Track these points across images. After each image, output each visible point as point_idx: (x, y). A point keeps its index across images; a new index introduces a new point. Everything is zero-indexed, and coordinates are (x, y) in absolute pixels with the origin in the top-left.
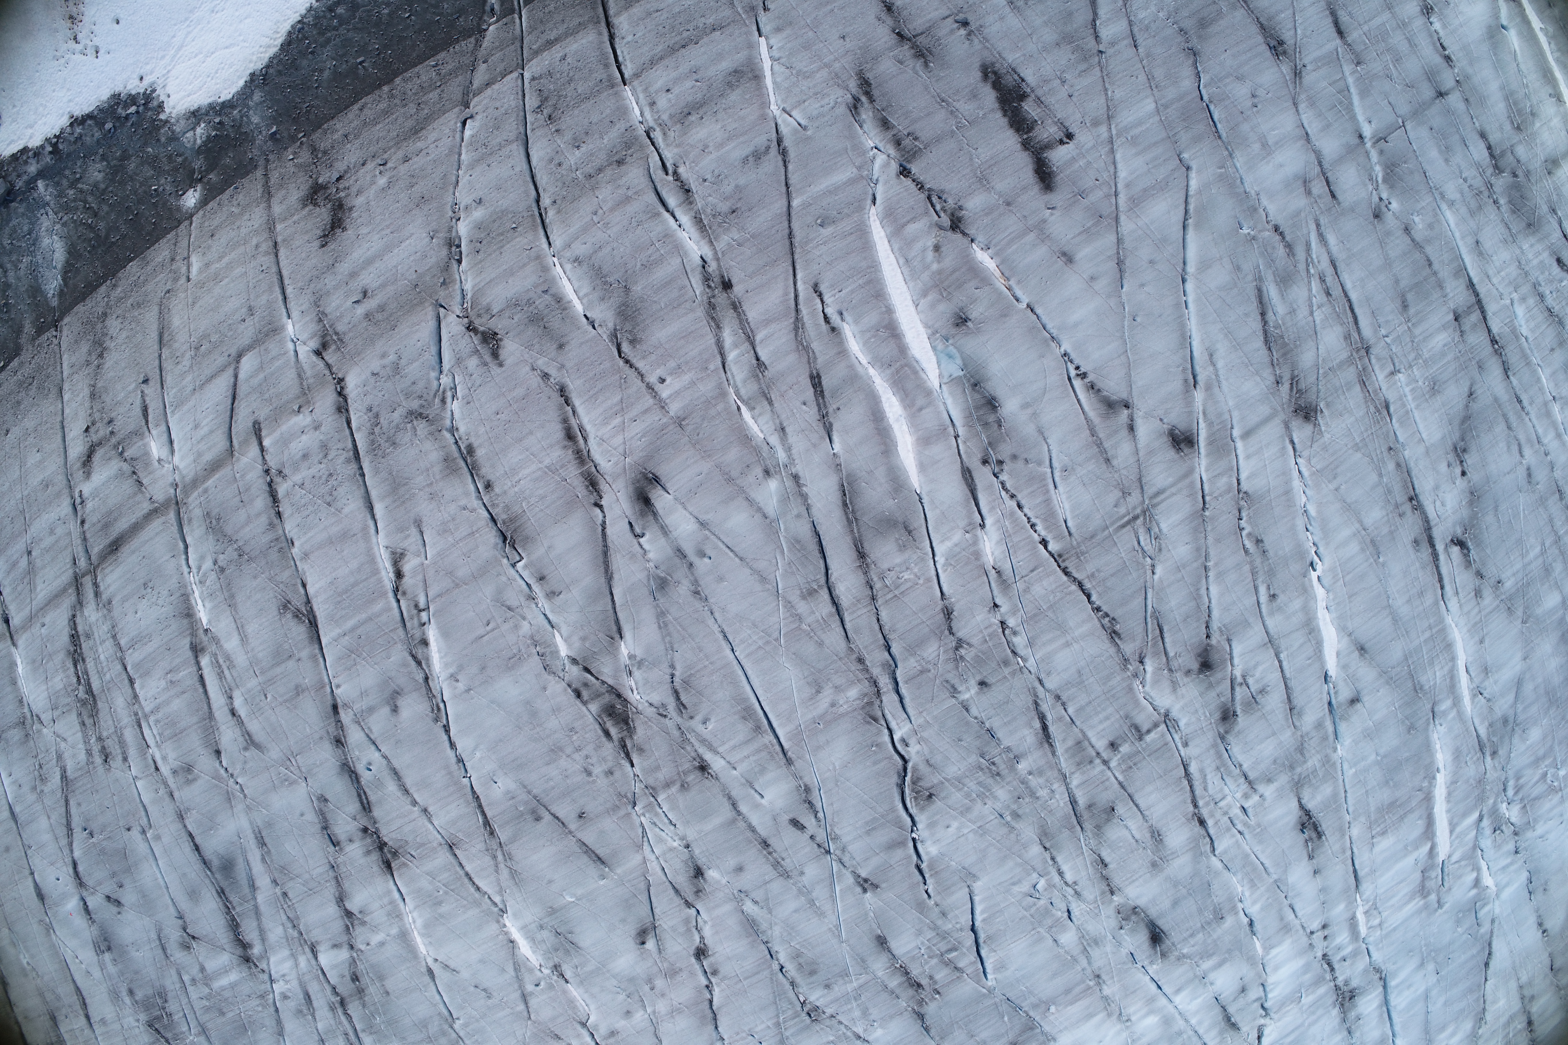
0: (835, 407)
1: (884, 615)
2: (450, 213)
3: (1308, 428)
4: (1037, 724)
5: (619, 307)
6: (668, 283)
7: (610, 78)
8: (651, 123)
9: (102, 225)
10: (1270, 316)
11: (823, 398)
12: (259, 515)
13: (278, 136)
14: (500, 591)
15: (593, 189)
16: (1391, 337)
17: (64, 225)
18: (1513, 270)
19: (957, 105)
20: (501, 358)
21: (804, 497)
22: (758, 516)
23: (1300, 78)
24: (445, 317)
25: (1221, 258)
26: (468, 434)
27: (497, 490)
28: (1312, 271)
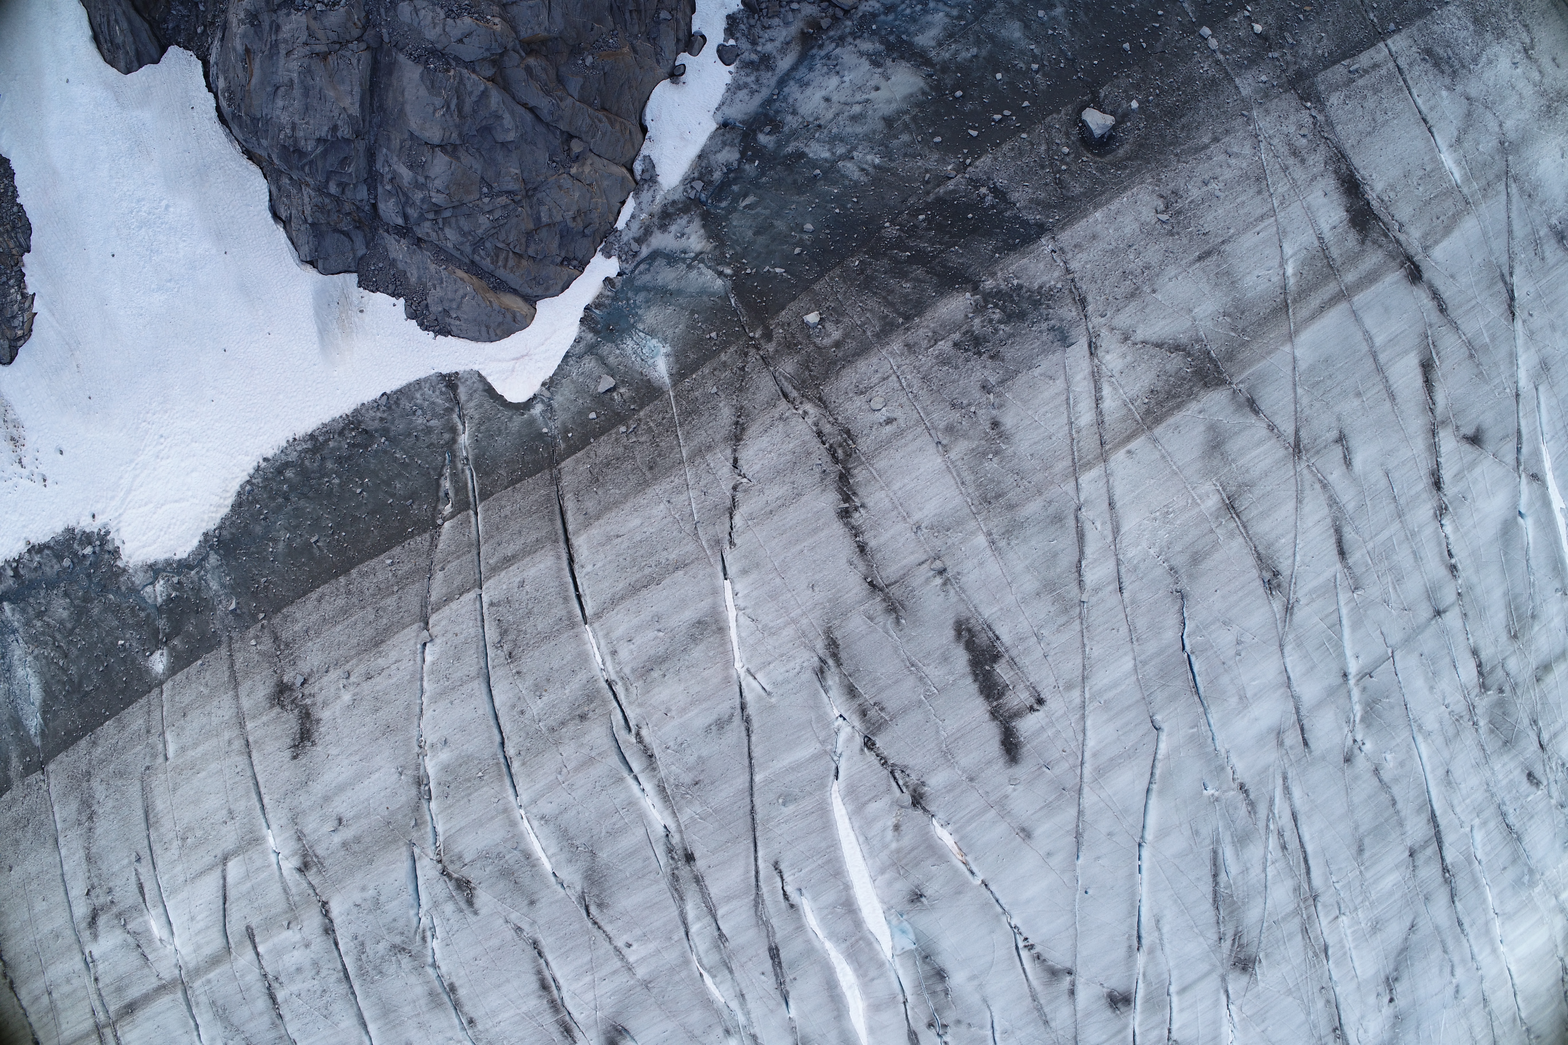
0: (791, 977)
2: (417, 749)
3: (1244, 979)
5: (586, 871)
6: (632, 853)
7: (570, 615)
8: (613, 677)
9: (73, 670)
10: (1223, 877)
11: (781, 968)
12: (261, 1014)
13: (238, 611)
15: (557, 743)
16: (1341, 884)
17: (36, 658)
18: (1479, 796)
19: (927, 670)
20: (475, 907)
23: (1291, 614)
24: (420, 858)
25: (1180, 824)
26: (450, 974)
27: (480, 1027)
28: (1272, 827)
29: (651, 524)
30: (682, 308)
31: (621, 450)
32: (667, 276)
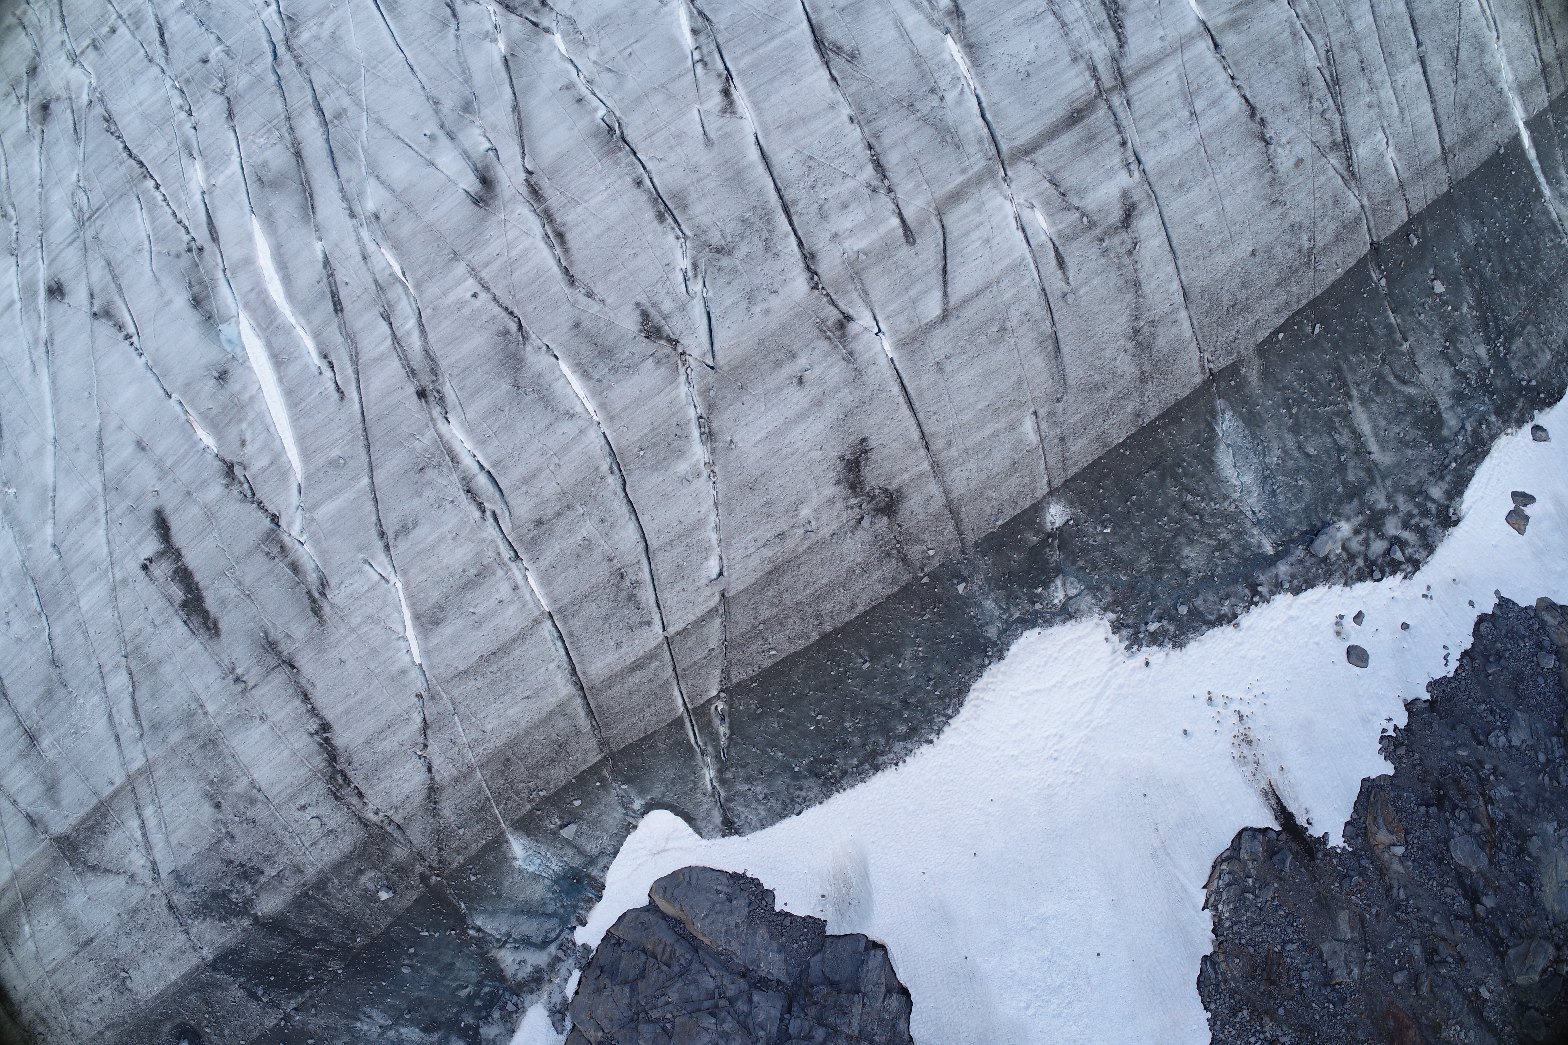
0: (322, 284)
1: (279, 105)
2: (715, 470)
4: (167, 36)
5: (522, 367)
6: (476, 392)
7: (564, 619)
8: (513, 565)
9: (1173, 491)
11: (332, 291)
12: (893, 146)
13: (955, 582)
14: (620, 84)
15: (563, 494)
17: (1226, 497)
19: (236, 592)
20: (638, 312)
21: (345, 198)
22: (383, 176)
24: (704, 354)
25: (28, 462)
26: (664, 233)
27: (629, 179)
29: (496, 711)
30: (510, 899)
31: (542, 774)
32: (529, 927)
